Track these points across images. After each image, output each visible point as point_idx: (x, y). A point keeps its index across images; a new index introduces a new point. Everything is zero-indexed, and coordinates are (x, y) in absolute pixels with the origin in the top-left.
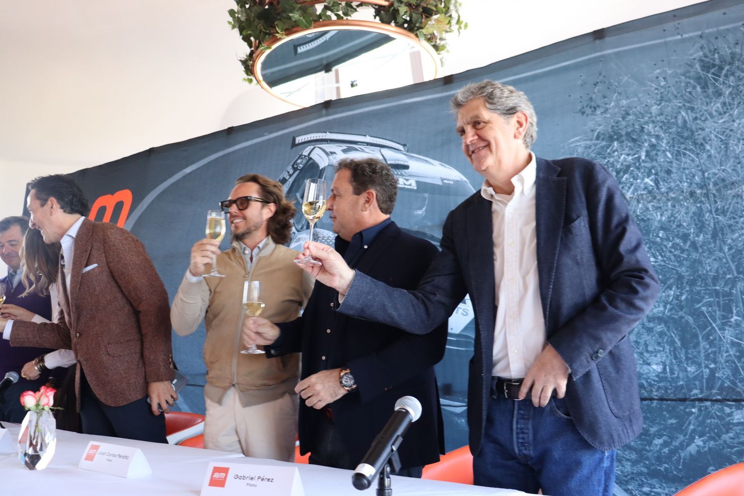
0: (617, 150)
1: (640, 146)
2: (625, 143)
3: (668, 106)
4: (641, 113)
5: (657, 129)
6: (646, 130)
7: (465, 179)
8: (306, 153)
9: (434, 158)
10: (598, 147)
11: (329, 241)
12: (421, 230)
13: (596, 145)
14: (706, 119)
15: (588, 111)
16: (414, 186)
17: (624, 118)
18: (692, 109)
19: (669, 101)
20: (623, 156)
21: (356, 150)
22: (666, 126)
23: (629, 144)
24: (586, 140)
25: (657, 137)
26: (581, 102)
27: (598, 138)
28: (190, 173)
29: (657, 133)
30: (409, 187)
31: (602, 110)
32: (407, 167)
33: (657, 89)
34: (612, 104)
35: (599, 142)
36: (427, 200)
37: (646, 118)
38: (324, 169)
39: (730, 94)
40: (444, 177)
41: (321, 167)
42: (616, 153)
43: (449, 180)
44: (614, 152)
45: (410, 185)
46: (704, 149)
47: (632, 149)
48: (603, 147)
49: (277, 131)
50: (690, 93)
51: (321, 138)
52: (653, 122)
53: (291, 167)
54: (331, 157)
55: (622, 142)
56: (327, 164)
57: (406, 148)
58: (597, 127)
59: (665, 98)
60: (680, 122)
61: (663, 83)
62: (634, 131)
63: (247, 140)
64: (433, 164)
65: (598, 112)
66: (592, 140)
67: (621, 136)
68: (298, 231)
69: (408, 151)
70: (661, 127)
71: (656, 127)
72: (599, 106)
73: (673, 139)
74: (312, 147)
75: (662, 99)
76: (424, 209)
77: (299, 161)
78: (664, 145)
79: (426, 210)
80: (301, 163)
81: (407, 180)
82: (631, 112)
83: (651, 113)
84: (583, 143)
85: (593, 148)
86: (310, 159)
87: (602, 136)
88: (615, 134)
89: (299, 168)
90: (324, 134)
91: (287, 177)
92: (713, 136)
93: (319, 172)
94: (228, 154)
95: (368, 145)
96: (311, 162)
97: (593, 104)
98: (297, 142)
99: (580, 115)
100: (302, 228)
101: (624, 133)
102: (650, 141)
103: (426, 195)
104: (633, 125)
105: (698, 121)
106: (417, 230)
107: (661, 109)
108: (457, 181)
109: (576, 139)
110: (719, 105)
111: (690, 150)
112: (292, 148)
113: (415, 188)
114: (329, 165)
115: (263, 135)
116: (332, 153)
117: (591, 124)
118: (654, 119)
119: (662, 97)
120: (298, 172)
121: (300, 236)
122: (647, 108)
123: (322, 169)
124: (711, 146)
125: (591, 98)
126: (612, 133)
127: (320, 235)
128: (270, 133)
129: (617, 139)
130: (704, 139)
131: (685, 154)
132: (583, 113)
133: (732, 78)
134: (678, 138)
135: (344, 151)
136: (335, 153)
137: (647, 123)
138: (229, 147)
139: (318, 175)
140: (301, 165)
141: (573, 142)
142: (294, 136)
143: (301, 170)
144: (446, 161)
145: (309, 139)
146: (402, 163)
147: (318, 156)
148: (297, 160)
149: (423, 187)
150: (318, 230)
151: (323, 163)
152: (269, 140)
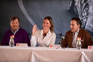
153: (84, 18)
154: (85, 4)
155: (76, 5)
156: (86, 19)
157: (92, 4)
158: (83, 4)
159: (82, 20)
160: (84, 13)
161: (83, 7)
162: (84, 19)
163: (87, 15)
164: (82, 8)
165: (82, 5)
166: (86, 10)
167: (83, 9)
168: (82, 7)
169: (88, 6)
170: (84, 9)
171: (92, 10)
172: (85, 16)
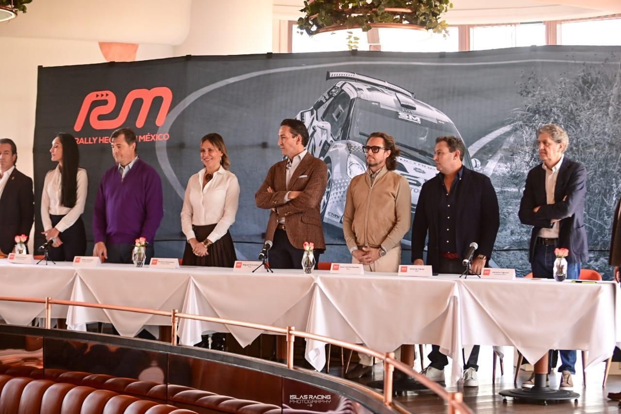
0: (537, 119)
1: (549, 119)
2: (542, 116)
3: (565, 100)
4: (551, 100)
5: (558, 111)
6: (553, 111)
7: (451, 122)
8: (339, 85)
9: (432, 106)
10: (528, 116)
12: (423, 150)
13: (527, 114)
14: (581, 111)
15: (525, 94)
16: (419, 121)
17: (542, 102)
18: (576, 104)
19: (565, 97)
20: (540, 124)
21: (378, 90)
22: (563, 110)
23: (544, 117)
24: (522, 111)
25: (558, 116)
27: (528, 111)
29: (558, 114)
30: (416, 122)
31: (532, 95)
32: (414, 109)
33: (560, 89)
34: (537, 93)
35: (528, 113)
36: (428, 132)
37: (554, 104)
38: (354, 99)
39: (594, 99)
40: (438, 118)
42: (537, 121)
43: (442, 121)
44: (536, 120)
45: (417, 120)
46: (579, 126)
47: (545, 120)
48: (530, 116)
49: (314, 64)
50: (576, 95)
51: (350, 76)
52: (557, 107)
53: (327, 94)
54: (359, 92)
55: (540, 115)
56: (356, 96)
57: (414, 96)
58: (528, 104)
59: (564, 95)
60: (570, 109)
61: (563, 86)
62: (547, 110)
63: (287, 66)
64: (431, 109)
65: (530, 95)
66: (525, 111)
67: (540, 112)
68: (335, 140)
69: (415, 98)
70: (560, 111)
71: (558, 110)
72: (530, 92)
73: (565, 118)
74: (344, 82)
75: (562, 95)
76: (426, 137)
77: (333, 90)
78: (561, 121)
80: (335, 93)
81: (415, 117)
82: (546, 99)
83: (556, 102)
84: (520, 112)
85: (525, 116)
86: (343, 90)
87: (531, 110)
88: (538, 110)
89: (333, 95)
90: (352, 74)
91: (324, 101)
92: (584, 120)
93: (350, 101)
94: (270, 74)
95: (386, 88)
96: (343, 92)
97: (527, 90)
98: (331, 76)
100: (338, 138)
101: (542, 110)
102: (554, 117)
103: (427, 128)
104: (547, 107)
105: (578, 111)
106: (421, 149)
107: (561, 100)
108: (447, 123)
109: (517, 109)
110: (588, 104)
111: (573, 126)
112: (327, 79)
113: (420, 123)
114: (357, 97)
115: (301, 66)
117: (525, 102)
118: (557, 105)
119: (562, 94)
120: (333, 98)
121: (337, 144)
122: (554, 99)
123: (352, 99)
124: (582, 125)
125: (526, 87)
126: (536, 109)
127: (353, 146)
128: (307, 65)
129: (538, 113)
130: (580, 121)
131: (570, 127)
132: (522, 94)
133: (595, 91)
134: (568, 118)
135: (368, 89)
136: (362, 90)
137: (553, 107)
138: (270, 69)
139: (349, 103)
140: (335, 94)
141: (515, 111)
142: (329, 71)
143: (335, 97)
144: (440, 109)
145: (341, 76)
146: (411, 105)
147: (348, 89)
148: (332, 89)
149: (425, 123)
150: (350, 141)
151: (353, 95)
152: (307, 70)
157: (339, 158)
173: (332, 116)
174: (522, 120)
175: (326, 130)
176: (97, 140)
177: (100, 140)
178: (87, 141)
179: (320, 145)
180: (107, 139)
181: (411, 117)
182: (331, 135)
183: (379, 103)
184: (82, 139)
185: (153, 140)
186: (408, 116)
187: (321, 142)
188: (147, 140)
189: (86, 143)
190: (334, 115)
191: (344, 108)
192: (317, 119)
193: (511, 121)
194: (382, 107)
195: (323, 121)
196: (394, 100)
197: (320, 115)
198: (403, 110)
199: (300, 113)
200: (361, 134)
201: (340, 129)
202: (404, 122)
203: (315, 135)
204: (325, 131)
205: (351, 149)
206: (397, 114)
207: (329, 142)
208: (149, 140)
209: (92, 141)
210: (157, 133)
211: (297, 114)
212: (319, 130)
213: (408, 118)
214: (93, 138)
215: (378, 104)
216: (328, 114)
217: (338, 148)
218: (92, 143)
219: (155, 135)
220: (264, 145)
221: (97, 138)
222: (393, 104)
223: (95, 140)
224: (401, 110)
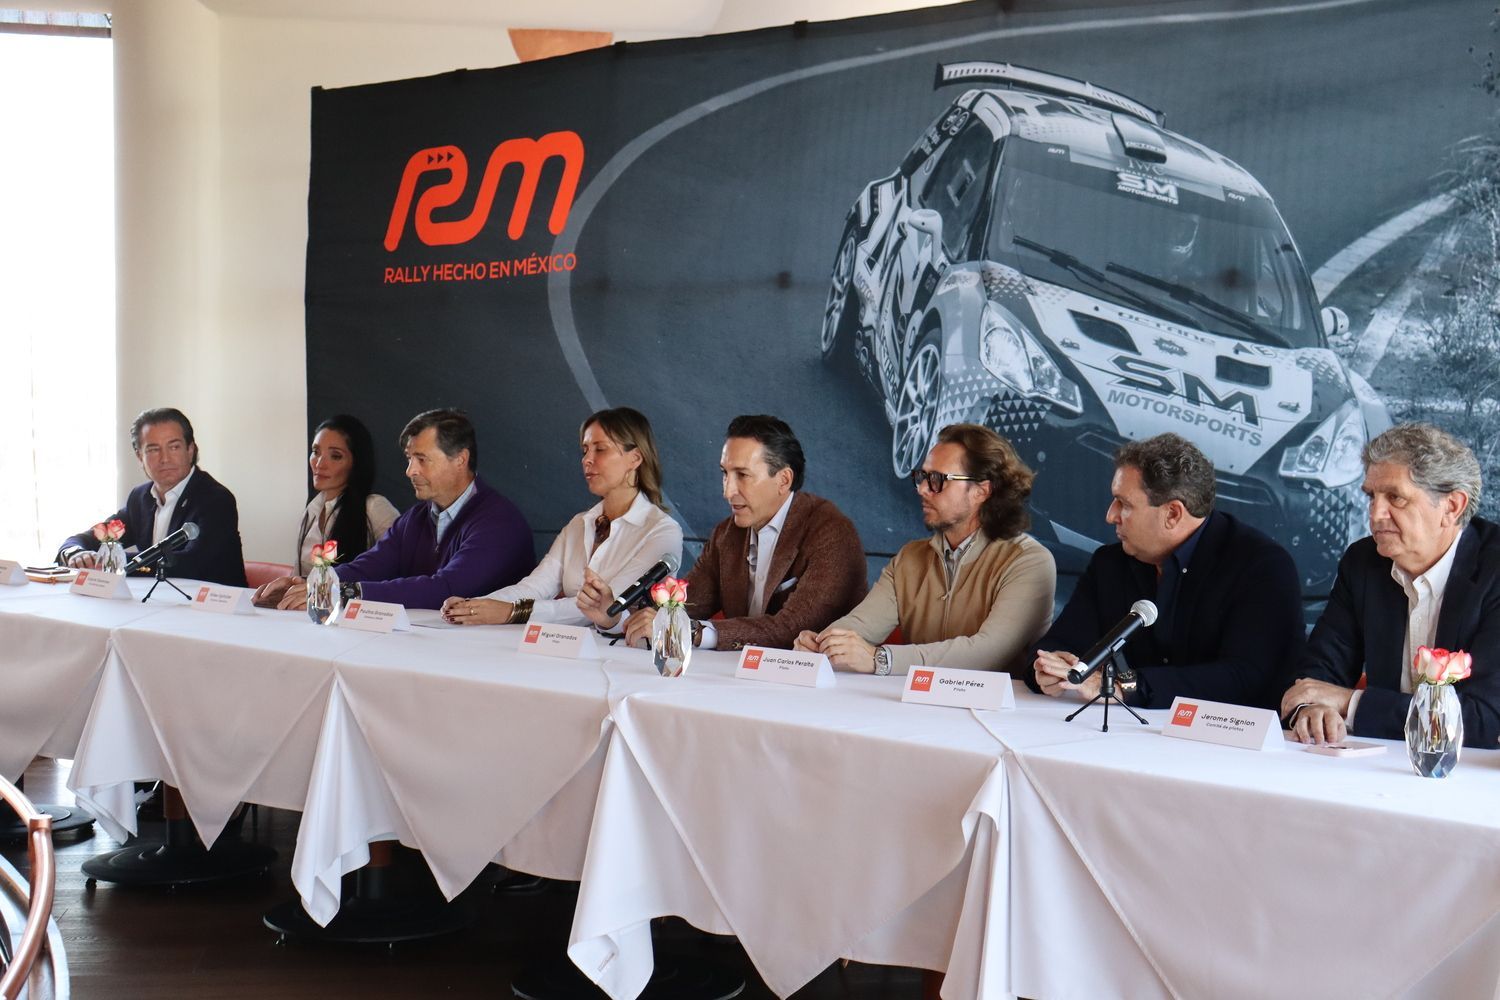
7: (1267, 195)
8: (964, 102)
9: (1213, 147)
11: (1012, 287)
12: (1183, 284)
16: (1174, 199)
21: (1065, 110)
24: (1489, 143)
26: (1489, 65)
28: (717, 113)
30: (1165, 199)
32: (1162, 159)
36: (1197, 228)
38: (1001, 142)
40: (1229, 186)
41: (997, 136)
43: (1237, 193)
45: (1167, 195)
49: (904, 46)
51: (995, 74)
53: (935, 129)
54: (1015, 119)
56: (1007, 132)
57: (1162, 120)
63: (840, 57)
64: (1210, 159)
68: (952, 262)
69: (1164, 127)
74: (978, 92)
76: (1190, 244)
77: (951, 118)
79: (1194, 247)
80: (955, 125)
81: (1161, 185)
84: (1482, 149)
86: (974, 117)
89: (951, 133)
90: (1001, 68)
91: (928, 150)
93: (991, 148)
94: (799, 83)
95: (1088, 103)
96: (975, 123)
98: (946, 77)
99: (1484, 91)
100: (960, 256)
103: (1196, 218)
106: (1176, 283)
108: (1253, 198)
109: (1472, 138)
112: (936, 88)
113: (1176, 202)
114: (1011, 135)
115: (873, 52)
116: (1019, 111)
120: (948, 141)
121: (956, 273)
123: (998, 141)
127: (995, 275)
128: (890, 48)
132: (1491, 88)
135: (1042, 109)
136: (1022, 111)
138: (801, 66)
139: (990, 152)
140: (955, 129)
141: (1464, 145)
142: (942, 63)
143: (955, 138)
144: (1235, 153)
145: (971, 74)
146: (1153, 148)
147: (989, 112)
148: (947, 116)
149: (1190, 201)
150: (991, 264)
151: (1000, 128)
152: (887, 63)
153: (916, 412)
154: (918, 318)
155: (865, 322)
156: (924, 424)
157: (960, 314)
158: (909, 316)
159: (903, 426)
160: (914, 378)
161: (910, 338)
162: (915, 420)
163: (934, 391)
164: (902, 346)
165: (905, 327)
166: (926, 355)
167: (907, 352)
168: (901, 336)
169: (936, 330)
170: (915, 349)
171: (961, 358)
172: (919, 398)
173: (946, 192)
174: (1489, 174)
175: (931, 233)
176: (431, 272)
177: (436, 273)
178: (411, 276)
179: (914, 277)
180: (449, 269)
181: (1151, 184)
182: (943, 247)
183: (1067, 148)
184: (400, 270)
185: (543, 270)
186: (1143, 181)
187: (917, 268)
188: (530, 272)
189: (407, 280)
190: (951, 190)
191: (976, 168)
192: (909, 204)
193: (1453, 180)
194: (1074, 158)
195: (924, 207)
196: (1108, 137)
197: (917, 191)
198: (1131, 166)
199: (868, 189)
200: (1018, 241)
201: (965, 230)
202: (1132, 202)
203: (903, 249)
204: (929, 236)
205: (992, 287)
206: (1114, 177)
207: (936, 267)
208: (534, 272)
209: (420, 275)
210: (552, 253)
211: (862, 191)
212: (912, 234)
213: (1145, 190)
214: (422, 268)
215: (1062, 152)
216: (935, 187)
217: (959, 284)
218: (419, 280)
219: (546, 258)
220: (784, 281)
221: (429, 267)
222: (1104, 149)
223: (425, 273)
224: (1126, 166)
